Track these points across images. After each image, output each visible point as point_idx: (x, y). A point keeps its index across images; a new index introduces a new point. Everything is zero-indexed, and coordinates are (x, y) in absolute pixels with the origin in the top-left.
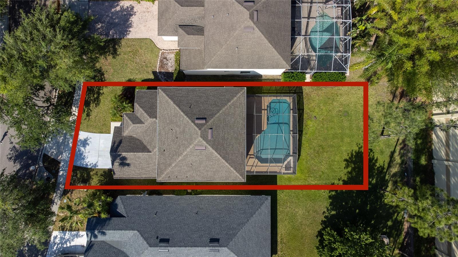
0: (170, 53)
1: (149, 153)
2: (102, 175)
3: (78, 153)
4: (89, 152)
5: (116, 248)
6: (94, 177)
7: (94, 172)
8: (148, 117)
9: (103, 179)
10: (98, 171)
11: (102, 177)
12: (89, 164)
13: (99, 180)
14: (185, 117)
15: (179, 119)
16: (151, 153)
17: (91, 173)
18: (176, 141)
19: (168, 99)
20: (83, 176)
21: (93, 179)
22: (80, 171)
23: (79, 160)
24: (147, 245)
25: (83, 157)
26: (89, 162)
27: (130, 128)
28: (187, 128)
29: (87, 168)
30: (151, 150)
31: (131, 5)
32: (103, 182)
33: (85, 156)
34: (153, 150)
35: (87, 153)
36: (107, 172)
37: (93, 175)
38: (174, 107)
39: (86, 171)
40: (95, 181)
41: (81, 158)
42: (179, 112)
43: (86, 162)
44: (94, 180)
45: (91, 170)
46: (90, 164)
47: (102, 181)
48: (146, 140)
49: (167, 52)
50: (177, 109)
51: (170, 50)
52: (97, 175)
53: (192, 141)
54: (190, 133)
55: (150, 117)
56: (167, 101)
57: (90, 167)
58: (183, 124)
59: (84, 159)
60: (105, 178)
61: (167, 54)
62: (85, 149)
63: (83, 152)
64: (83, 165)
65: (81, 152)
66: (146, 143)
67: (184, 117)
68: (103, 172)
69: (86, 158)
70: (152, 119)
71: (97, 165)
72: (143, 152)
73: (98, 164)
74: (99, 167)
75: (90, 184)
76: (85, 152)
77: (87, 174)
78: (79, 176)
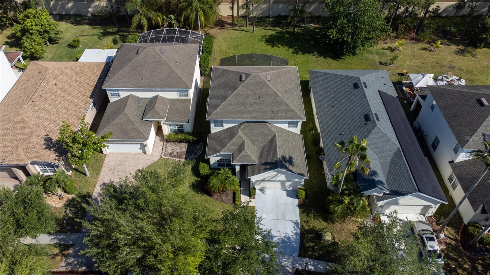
0: (165, 149)
1: (277, 136)
2: (308, 216)
3: (281, 245)
4: (279, 231)
5: (390, 167)
6: (312, 225)
7: (305, 225)
8: (237, 136)
9: (313, 214)
10: (303, 221)
11: (310, 215)
12: (295, 232)
13: (314, 219)
14: (239, 89)
15: (241, 95)
16: (277, 134)
17: (307, 228)
18: (263, 98)
19: (219, 108)
20: (313, 238)
21: (314, 227)
22: (306, 242)
23: (290, 244)
24: (376, 128)
25: (286, 239)
26: (292, 232)
27: (249, 153)
28: (249, 87)
29: (301, 233)
30: (272, 135)
31: (100, 186)
32: (316, 215)
33: (284, 237)
34: (273, 132)
35: (280, 234)
36: (303, 209)
37: (309, 226)
38: (229, 102)
39: (305, 235)
40: (318, 224)
41: (288, 242)
42: (234, 95)
43: (292, 235)
44: (315, 225)
45: (302, 228)
46: (295, 229)
47: (314, 216)
48: (262, 141)
49: (164, 152)
50: (230, 99)
51: (162, 150)
52: (308, 221)
53: (262, 82)
54: (255, 84)
55: (237, 133)
56: (222, 109)
57: (299, 231)
58: (246, 91)
59: (289, 238)
60: (311, 212)
61: (167, 153)
62: (276, 236)
63: (279, 239)
64: (296, 239)
65: (280, 242)
66: (265, 141)
67: (239, 91)
68: (304, 213)
69: (287, 235)
70: (240, 132)
71: (296, 222)
72: (275, 141)
73: (294, 220)
74: (298, 219)
75: (321, 230)
76: (279, 236)
77: (309, 234)
78: (312, 244)
